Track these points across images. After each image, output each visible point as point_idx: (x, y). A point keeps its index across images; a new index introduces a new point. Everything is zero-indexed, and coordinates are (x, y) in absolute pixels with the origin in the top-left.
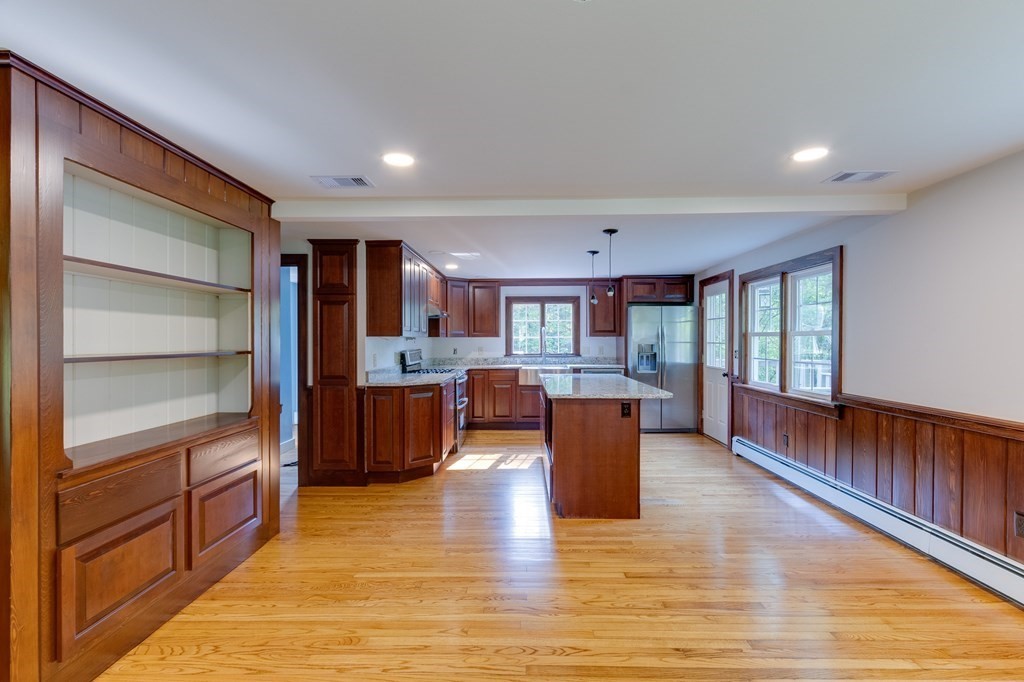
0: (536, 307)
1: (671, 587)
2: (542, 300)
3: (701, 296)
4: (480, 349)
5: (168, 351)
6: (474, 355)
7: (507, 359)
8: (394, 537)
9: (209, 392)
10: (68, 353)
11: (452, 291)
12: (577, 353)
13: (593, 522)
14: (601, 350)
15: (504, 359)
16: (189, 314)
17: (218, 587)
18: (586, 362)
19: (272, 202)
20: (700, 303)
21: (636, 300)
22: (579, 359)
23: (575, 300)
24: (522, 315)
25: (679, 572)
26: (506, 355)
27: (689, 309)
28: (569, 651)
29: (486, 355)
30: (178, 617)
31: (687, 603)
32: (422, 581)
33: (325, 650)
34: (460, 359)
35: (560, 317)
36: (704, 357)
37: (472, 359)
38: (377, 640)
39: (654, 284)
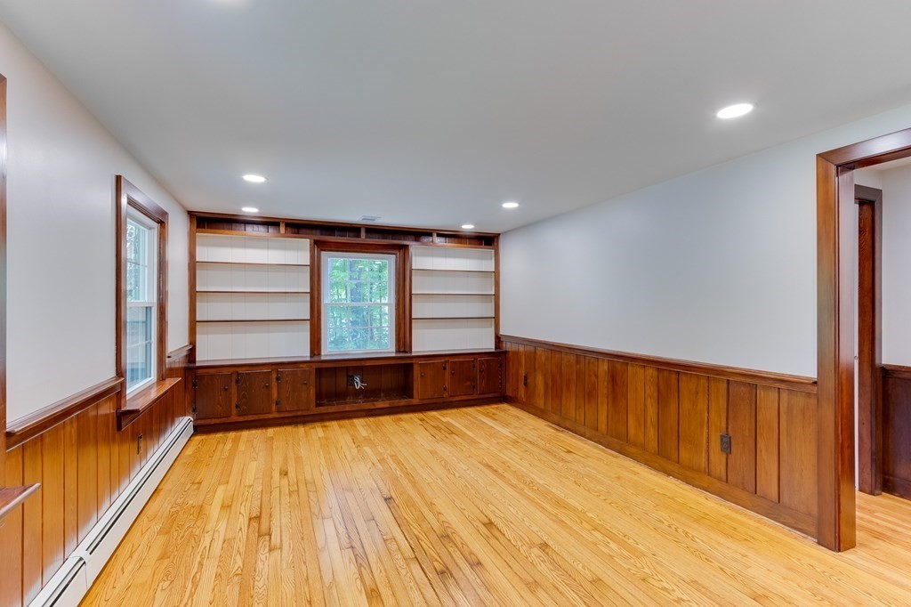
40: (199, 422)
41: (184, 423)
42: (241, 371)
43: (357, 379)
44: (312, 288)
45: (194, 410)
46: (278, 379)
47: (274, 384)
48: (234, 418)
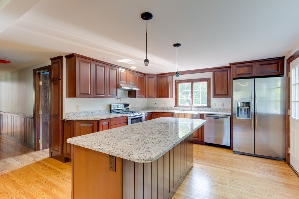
0: (189, 84)
2: (192, 81)
3: (289, 70)
4: (164, 103)
6: (162, 106)
7: (175, 108)
11: (148, 79)
12: (209, 106)
14: (223, 104)
15: (174, 108)
18: (214, 111)
20: (287, 75)
21: (239, 76)
22: (209, 109)
23: (208, 80)
24: (183, 88)
26: (175, 106)
27: (279, 78)
29: (166, 106)
34: (157, 107)
35: (202, 87)
36: (290, 111)
37: (161, 108)
39: (251, 66)
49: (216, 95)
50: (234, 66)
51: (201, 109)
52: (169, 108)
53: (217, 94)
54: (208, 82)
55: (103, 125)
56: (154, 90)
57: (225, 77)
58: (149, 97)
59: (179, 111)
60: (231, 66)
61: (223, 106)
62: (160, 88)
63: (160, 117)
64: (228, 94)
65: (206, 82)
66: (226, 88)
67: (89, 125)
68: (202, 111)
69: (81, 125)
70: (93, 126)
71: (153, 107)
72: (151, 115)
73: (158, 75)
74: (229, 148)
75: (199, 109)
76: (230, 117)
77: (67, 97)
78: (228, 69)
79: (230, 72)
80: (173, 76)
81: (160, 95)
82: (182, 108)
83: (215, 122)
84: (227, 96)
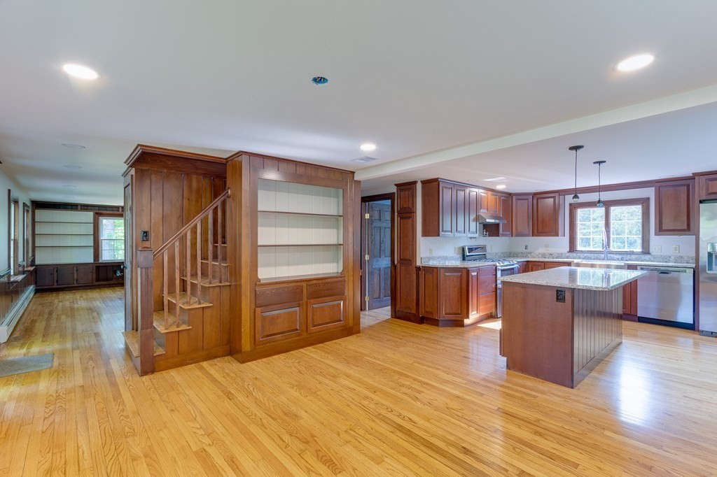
0: (601, 211)
1: (519, 427)
2: (607, 204)
4: (547, 246)
5: (313, 243)
6: (542, 250)
7: (571, 254)
8: (401, 349)
9: (333, 262)
10: (259, 243)
11: (517, 203)
12: (646, 250)
13: (527, 378)
14: (678, 248)
15: (568, 254)
16: (323, 228)
17: (321, 345)
18: (655, 259)
19: (354, 172)
21: (707, 197)
22: (647, 256)
23: (644, 202)
24: (588, 219)
25: (543, 423)
26: (570, 251)
28: (406, 418)
29: (551, 250)
30: (301, 350)
31: (514, 437)
32: (386, 368)
33: (324, 376)
34: (531, 253)
35: (628, 220)
37: (540, 254)
38: (344, 381)
40: (38, 288)
41: (32, 288)
42: (58, 266)
43: (119, 272)
44: (94, 233)
45: (36, 283)
46: (77, 270)
47: (75, 272)
48: (55, 286)
49: (661, 230)
50: (704, 178)
51: (628, 257)
52: (556, 255)
53: (664, 228)
54: (643, 206)
55: (472, 276)
56: (528, 222)
57: (684, 197)
58: (519, 235)
59: (580, 260)
60: (696, 178)
61: (677, 252)
62: (540, 218)
63: (541, 269)
64: (689, 228)
65: (640, 206)
66: (686, 218)
67: (456, 274)
68: (630, 260)
69: (447, 274)
70: (461, 276)
71: (522, 253)
72: (526, 265)
73: (535, 194)
74: (692, 327)
75: (624, 256)
76: (694, 272)
77: (423, 236)
78: (690, 182)
79: (694, 188)
80: (564, 195)
81: (540, 230)
82: (585, 255)
83: (659, 280)
84: (687, 233)
